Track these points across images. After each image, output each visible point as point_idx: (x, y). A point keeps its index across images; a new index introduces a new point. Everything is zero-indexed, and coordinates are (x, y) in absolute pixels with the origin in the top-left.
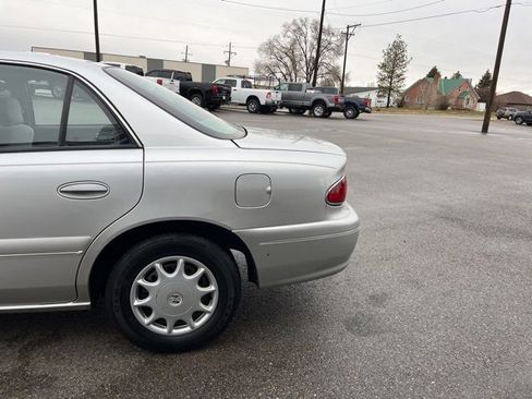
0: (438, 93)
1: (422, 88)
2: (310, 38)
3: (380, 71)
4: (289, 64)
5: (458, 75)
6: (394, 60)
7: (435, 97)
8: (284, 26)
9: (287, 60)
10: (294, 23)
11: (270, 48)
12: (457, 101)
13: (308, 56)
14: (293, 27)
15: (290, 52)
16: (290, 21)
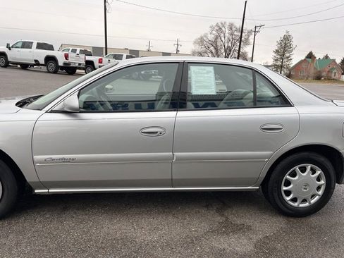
0: (315, 68)
1: (304, 66)
2: (227, 35)
3: (275, 55)
4: (214, 51)
5: (327, 57)
6: (285, 47)
7: (312, 72)
8: (211, 27)
9: (212, 48)
10: (217, 25)
11: (201, 41)
12: (327, 74)
13: (226, 45)
14: (216, 28)
15: (214, 44)
16: (214, 25)
